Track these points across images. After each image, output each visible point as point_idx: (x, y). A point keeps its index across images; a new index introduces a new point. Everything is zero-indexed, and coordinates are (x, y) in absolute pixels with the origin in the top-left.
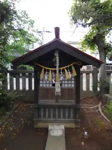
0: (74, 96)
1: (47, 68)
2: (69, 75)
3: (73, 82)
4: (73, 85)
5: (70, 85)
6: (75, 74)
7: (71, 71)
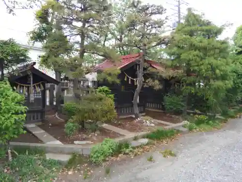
0: (41, 104)
1: (22, 85)
2: (38, 90)
3: (40, 94)
4: (40, 96)
5: (38, 96)
6: (42, 89)
7: (40, 87)
